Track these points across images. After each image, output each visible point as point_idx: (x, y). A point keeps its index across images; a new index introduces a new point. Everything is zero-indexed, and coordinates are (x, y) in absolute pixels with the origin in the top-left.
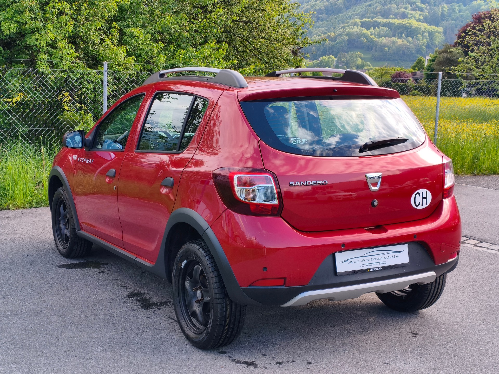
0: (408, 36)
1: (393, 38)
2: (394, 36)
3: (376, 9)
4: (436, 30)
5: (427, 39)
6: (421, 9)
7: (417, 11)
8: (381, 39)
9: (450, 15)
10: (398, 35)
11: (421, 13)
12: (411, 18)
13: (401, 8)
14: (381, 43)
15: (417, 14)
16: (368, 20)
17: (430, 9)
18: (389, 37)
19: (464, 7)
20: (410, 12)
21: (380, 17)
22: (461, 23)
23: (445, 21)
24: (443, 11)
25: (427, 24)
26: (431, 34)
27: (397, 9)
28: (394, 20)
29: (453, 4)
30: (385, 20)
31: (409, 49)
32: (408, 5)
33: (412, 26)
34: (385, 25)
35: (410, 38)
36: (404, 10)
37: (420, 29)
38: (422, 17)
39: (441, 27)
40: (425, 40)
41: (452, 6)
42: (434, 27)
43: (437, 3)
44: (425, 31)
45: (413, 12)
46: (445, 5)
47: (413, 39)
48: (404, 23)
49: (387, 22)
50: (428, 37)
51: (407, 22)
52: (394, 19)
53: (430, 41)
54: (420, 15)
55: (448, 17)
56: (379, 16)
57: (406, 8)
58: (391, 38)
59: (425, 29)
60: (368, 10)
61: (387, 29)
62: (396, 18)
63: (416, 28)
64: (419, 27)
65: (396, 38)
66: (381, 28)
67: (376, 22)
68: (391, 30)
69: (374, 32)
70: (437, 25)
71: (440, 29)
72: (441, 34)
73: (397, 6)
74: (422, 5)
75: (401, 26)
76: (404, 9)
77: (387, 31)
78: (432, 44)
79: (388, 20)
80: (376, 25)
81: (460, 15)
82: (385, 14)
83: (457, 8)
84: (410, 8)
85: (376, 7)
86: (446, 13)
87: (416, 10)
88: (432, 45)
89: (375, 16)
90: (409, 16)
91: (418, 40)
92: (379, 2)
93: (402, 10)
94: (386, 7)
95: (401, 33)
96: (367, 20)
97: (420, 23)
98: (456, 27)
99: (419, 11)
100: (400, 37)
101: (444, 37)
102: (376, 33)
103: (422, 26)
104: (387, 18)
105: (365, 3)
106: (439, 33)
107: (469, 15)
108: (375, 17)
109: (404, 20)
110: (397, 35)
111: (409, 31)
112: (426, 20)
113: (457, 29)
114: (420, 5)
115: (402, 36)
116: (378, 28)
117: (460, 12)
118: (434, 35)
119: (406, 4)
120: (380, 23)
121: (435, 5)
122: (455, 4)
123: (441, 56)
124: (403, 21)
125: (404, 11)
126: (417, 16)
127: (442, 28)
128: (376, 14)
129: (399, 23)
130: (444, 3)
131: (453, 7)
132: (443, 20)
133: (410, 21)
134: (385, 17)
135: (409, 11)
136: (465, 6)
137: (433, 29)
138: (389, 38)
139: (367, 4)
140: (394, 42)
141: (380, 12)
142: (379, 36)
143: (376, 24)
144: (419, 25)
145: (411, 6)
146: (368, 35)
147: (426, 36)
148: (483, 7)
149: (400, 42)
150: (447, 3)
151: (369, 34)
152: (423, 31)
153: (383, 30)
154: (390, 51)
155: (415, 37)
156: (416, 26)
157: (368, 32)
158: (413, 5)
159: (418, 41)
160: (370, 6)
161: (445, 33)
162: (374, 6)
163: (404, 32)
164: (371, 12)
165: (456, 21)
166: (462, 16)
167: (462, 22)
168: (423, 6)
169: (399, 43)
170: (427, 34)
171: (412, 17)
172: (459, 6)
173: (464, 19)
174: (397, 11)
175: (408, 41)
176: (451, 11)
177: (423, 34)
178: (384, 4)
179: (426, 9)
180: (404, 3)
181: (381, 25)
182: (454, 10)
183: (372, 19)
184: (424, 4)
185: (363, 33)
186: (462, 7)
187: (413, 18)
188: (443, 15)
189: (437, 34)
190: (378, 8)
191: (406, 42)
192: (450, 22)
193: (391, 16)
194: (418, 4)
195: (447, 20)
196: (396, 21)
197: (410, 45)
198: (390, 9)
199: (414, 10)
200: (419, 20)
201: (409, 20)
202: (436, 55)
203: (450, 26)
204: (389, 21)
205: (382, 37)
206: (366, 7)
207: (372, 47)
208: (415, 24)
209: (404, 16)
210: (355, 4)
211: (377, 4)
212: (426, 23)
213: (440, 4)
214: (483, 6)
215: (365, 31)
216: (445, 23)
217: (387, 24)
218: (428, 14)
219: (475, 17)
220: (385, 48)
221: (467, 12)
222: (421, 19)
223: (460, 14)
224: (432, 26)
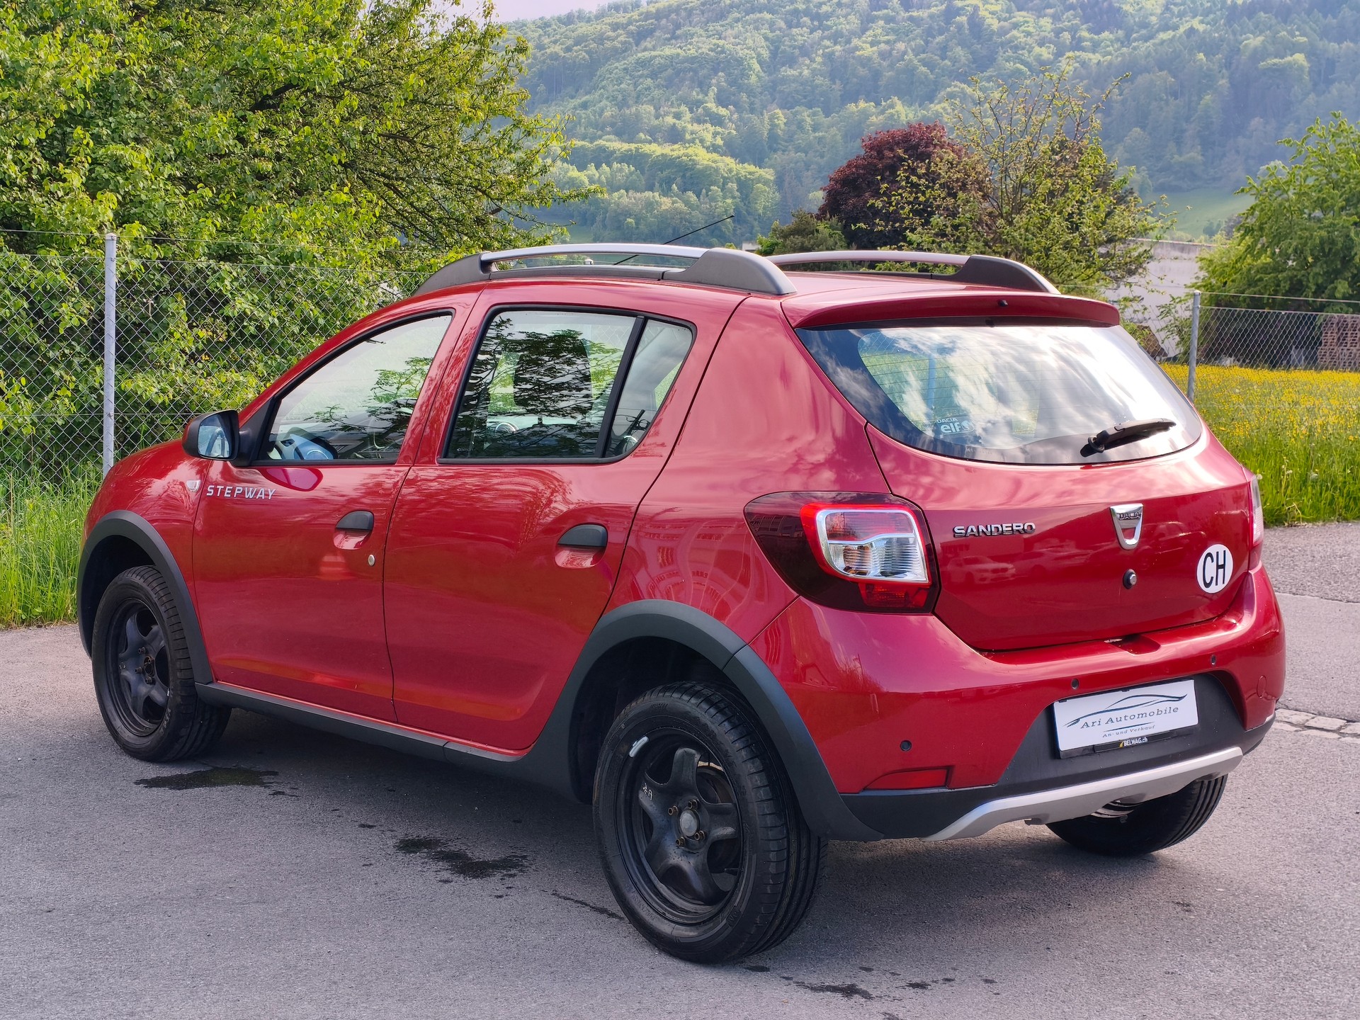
0: (685, 190)
1: (648, 194)
2: (651, 189)
3: (600, 115)
4: (757, 175)
5: (734, 198)
6: (717, 121)
7: (708, 125)
8: (616, 194)
9: (790, 139)
10: (661, 185)
11: (719, 129)
12: (693, 141)
13: (667, 114)
14: (618, 205)
15: (707, 132)
16: (583, 143)
17: (741, 119)
18: (637, 190)
19: (827, 116)
20: (689, 127)
21: (612, 137)
22: (818, 159)
23: (780, 153)
24: (773, 126)
25: (733, 160)
26: (745, 186)
27: (657, 118)
28: (648, 145)
29: (797, 108)
30: (626, 146)
31: (690, 222)
32: (684, 108)
33: (695, 163)
34: (627, 158)
35: (691, 196)
36: (674, 120)
37: (717, 170)
38: (719, 141)
39: (769, 167)
40: (729, 201)
41: (795, 114)
42: (752, 168)
43: (758, 105)
44: (727, 178)
45: (696, 127)
46: (778, 111)
47: (698, 196)
48: (675, 154)
49: (631, 150)
50: (737, 194)
51: (682, 152)
52: (650, 143)
53: (742, 205)
54: (715, 134)
55: (786, 141)
56: (609, 133)
57: (678, 116)
58: (643, 194)
59: (730, 171)
60: (581, 117)
61: (632, 169)
62: (655, 141)
63: (707, 168)
64: (714, 165)
65: (656, 194)
66: (615, 165)
67: (602, 149)
68: (642, 173)
69: (597, 175)
70: (760, 163)
71: (768, 174)
72: (769, 187)
73: (657, 109)
74: (720, 108)
75: (667, 163)
76: (674, 117)
77: (631, 174)
78: (747, 211)
79: (633, 146)
80: (603, 157)
81: (815, 137)
82: (626, 130)
83: (808, 120)
84: (688, 116)
85: (602, 110)
86: (780, 132)
87: (705, 122)
88: (749, 213)
89: (600, 133)
90: (688, 137)
91: (713, 199)
92: (608, 98)
93: (670, 120)
94: (628, 112)
95: (669, 182)
96: (579, 143)
97: (715, 156)
98: (808, 170)
99: (712, 125)
100: (666, 192)
101: (777, 194)
102: (603, 178)
103: (721, 165)
104: (630, 141)
105: (572, 97)
106: (766, 183)
107: (839, 137)
108: (600, 137)
109: (676, 146)
110: (657, 185)
111: (688, 174)
112: (730, 149)
113: (810, 173)
114: (714, 109)
115: (670, 189)
116: (609, 165)
117: (815, 129)
118: (752, 189)
119: (679, 105)
120: (614, 152)
121: (752, 111)
122: (804, 108)
123: (788, 242)
124: (672, 150)
125: (674, 124)
126: (708, 138)
127: (771, 171)
128: (602, 129)
129: (662, 155)
130: (774, 105)
131: (799, 117)
132: (775, 151)
133: (690, 151)
134: (625, 137)
135: (686, 123)
136: (827, 114)
137: (750, 173)
138: (639, 194)
139: (577, 101)
140: (650, 205)
141: (613, 125)
142: (613, 188)
143: (603, 155)
144: (714, 162)
145: (691, 111)
146: (582, 183)
147: (731, 191)
148: (874, 119)
149: (666, 203)
150: (781, 108)
151: (586, 181)
152: (724, 178)
153: (621, 170)
154: (642, 227)
155: (704, 191)
156: (705, 162)
157: (582, 177)
158: (698, 107)
159: (713, 204)
160: (584, 106)
161: (779, 182)
162: (597, 108)
163: (675, 179)
164: (590, 124)
165: (806, 153)
166: (820, 140)
167: (822, 157)
168: (723, 111)
169: (664, 207)
170: (735, 186)
171: (694, 139)
172: (814, 114)
173: (825, 150)
174: (656, 122)
175: (687, 203)
176: (794, 128)
177: (724, 184)
178: (622, 104)
179: (730, 120)
180: (672, 103)
181: (616, 158)
182: (800, 125)
183: (591, 143)
184: (725, 106)
185: (570, 178)
186: (821, 118)
187: (697, 141)
188: (773, 137)
189: (759, 185)
190: (607, 114)
191: (680, 205)
192: (792, 154)
193: (642, 135)
194: (709, 105)
195: (784, 151)
196: (656, 150)
197: (693, 213)
198: (638, 116)
199: (699, 121)
200: (714, 149)
201: (687, 148)
202: (775, 240)
203: (792, 165)
204: (637, 149)
205: (618, 190)
206: (575, 108)
207: (594, 216)
208: (703, 157)
209: (675, 136)
210: (546, 101)
211: (604, 102)
212: (732, 156)
213: (764, 107)
214: (874, 117)
215: (574, 173)
216: (778, 157)
217: (631, 155)
218: (734, 132)
219: (868, 142)
220: (629, 220)
221: (834, 130)
222: (719, 146)
223: (817, 134)
224: (746, 165)
